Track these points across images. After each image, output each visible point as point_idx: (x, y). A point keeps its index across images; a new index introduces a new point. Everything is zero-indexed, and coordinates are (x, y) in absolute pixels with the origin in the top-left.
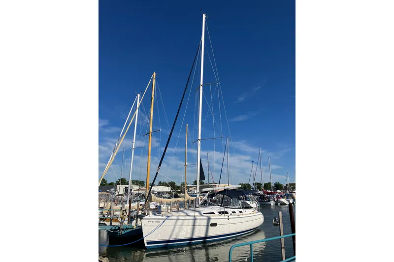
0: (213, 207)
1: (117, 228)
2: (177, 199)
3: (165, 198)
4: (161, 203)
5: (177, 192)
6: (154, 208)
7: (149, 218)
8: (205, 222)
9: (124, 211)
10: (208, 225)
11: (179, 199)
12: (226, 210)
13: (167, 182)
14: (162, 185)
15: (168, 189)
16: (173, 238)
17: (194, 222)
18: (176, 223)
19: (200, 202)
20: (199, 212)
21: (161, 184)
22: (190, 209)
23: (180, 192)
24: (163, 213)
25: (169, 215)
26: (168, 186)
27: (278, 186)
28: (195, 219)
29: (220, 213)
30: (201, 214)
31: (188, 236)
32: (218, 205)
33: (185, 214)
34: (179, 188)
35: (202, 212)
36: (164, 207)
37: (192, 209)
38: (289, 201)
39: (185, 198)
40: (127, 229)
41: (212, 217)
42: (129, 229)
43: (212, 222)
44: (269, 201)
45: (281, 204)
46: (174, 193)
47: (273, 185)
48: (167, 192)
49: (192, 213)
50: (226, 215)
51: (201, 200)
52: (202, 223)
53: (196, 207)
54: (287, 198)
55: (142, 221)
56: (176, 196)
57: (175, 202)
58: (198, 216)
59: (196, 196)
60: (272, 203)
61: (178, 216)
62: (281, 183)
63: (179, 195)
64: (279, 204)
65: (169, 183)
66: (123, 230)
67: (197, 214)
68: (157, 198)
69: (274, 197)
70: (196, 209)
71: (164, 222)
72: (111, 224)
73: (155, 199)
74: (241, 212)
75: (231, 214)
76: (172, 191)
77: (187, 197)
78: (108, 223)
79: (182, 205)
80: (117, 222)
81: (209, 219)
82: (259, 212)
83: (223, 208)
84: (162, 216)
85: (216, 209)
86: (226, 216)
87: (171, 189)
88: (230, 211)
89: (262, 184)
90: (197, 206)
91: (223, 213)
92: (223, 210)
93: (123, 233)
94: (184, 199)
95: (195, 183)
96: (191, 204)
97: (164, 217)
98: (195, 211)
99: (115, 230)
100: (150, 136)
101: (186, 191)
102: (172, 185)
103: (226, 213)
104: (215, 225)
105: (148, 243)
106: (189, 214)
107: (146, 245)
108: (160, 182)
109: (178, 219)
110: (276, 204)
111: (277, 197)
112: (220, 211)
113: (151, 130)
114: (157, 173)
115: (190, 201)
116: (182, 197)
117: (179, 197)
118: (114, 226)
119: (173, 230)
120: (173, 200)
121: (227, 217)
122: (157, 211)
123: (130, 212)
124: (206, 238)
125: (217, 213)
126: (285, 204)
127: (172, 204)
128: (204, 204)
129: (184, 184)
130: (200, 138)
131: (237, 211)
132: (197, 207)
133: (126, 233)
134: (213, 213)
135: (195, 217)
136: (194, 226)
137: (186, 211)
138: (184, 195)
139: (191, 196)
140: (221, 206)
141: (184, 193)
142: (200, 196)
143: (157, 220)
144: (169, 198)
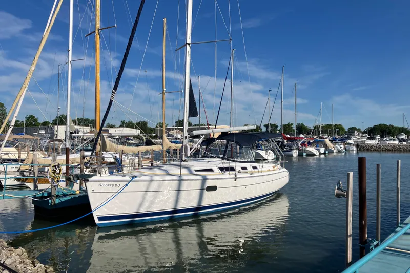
0: (210, 159)
1: (46, 194)
2: (149, 148)
3: (130, 145)
4: (122, 153)
5: (150, 137)
6: (113, 160)
7: (101, 179)
8: (198, 184)
9: (55, 166)
10: (202, 189)
11: (153, 147)
12: (233, 165)
13: (135, 122)
14: (127, 127)
15: (135, 132)
16: (143, 210)
17: (180, 185)
18: (148, 186)
19: (189, 153)
20: (188, 168)
21: (123, 125)
22: (172, 163)
23: (155, 137)
24: (125, 170)
25: (136, 174)
26: (136, 128)
27: (301, 129)
28: (181, 180)
29: (222, 169)
30: (191, 173)
31: (169, 207)
32: (219, 158)
33: (162, 172)
34: (152, 130)
35: (193, 169)
36: (127, 160)
37: (175, 163)
38: (319, 150)
39: (162, 145)
40: (64, 195)
41: (208, 177)
42: (67, 195)
43: (209, 183)
44: (291, 150)
45: (307, 155)
46: (144, 138)
47: (294, 127)
48: (135, 137)
49: (176, 171)
50: (231, 172)
51: (191, 149)
52: (192, 186)
53: (182, 160)
54: (317, 146)
55: (88, 184)
56: (149, 143)
57: (147, 151)
58: (185, 175)
59: (182, 143)
60: (295, 153)
61: (151, 176)
62: (306, 125)
63: (153, 141)
64: (305, 154)
65: (137, 124)
66: (57, 196)
67: (184, 171)
68: (115, 145)
69: (297, 145)
70: (183, 163)
71: (126, 185)
72: (36, 187)
73: (112, 146)
74: (255, 168)
75: (239, 172)
76: (142, 135)
77: (167, 143)
78: (31, 186)
79: (157, 156)
80: (47, 184)
81: (204, 179)
82: (282, 167)
83: (226, 161)
84: (124, 175)
85: (215, 163)
86: (231, 175)
87: (141, 133)
88: (238, 166)
89: (277, 126)
90: (184, 158)
91: (227, 169)
92: (227, 165)
93: (57, 201)
94: (161, 147)
95: (180, 123)
96: (175, 156)
97: (128, 178)
98: (181, 166)
99: (43, 197)
100: (98, 36)
101: (165, 135)
102: (142, 126)
103: (232, 169)
104: (213, 188)
105: (100, 219)
106: (171, 172)
107: (97, 222)
108: (123, 122)
109: (152, 181)
110: (300, 155)
111: (303, 144)
112: (221, 166)
113: (98, 26)
114: (111, 102)
115: (172, 151)
116: (158, 144)
117: (154, 144)
118: (41, 190)
119: (144, 198)
120: (144, 148)
121: (233, 176)
122: (117, 166)
123: (68, 168)
124: (199, 208)
125: (217, 170)
126: (314, 155)
127: (140, 155)
128: (196, 155)
129: (161, 125)
130: (189, 41)
131: (249, 166)
132: (185, 161)
133: (62, 203)
134: (211, 170)
135: (180, 176)
136: (179, 190)
137: (165, 167)
138: (162, 140)
139: (173, 142)
140: (223, 158)
141: (162, 138)
142: (188, 142)
143: (114, 183)
144: (137, 145)
